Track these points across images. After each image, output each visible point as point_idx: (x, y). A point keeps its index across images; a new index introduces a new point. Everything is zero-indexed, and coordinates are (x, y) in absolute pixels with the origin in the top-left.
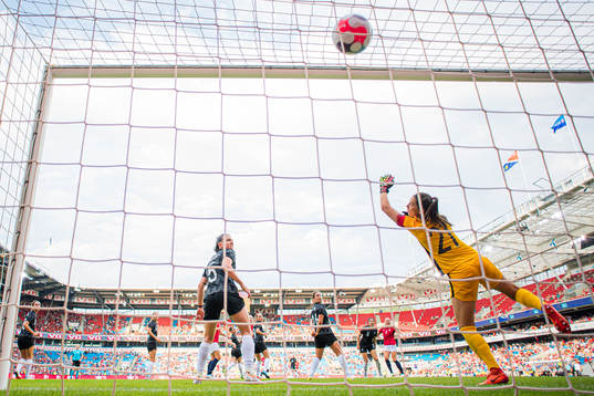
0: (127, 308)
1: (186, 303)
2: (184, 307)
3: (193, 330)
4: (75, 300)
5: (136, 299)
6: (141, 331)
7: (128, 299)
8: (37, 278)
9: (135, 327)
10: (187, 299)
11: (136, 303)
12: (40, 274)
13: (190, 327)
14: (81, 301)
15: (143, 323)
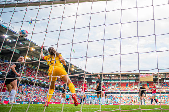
0: (110, 80)
1: (131, 78)
2: (130, 80)
3: (133, 88)
4: (92, 78)
5: (113, 77)
6: (115, 88)
7: (110, 77)
8: (78, 70)
9: (113, 87)
10: (131, 77)
11: (113, 78)
12: (78, 69)
13: (132, 87)
14: (94, 78)
15: (116, 85)
